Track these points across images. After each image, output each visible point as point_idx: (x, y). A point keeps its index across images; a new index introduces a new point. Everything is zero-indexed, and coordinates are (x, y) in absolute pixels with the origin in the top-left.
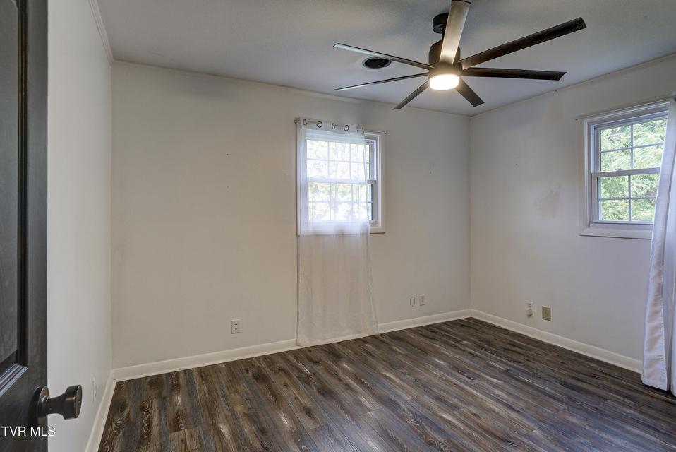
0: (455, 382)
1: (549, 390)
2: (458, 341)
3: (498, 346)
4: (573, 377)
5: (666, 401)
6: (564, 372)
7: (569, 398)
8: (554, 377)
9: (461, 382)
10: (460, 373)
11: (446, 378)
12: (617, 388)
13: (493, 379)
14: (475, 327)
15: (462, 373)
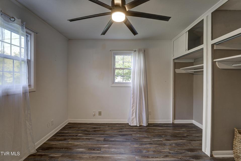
0: (97, 156)
1: (121, 140)
2: (77, 136)
3: (91, 131)
4: (119, 132)
5: (139, 128)
6: (116, 131)
7: (127, 139)
8: (117, 134)
9: (98, 154)
10: (93, 150)
11: (92, 156)
12: (129, 130)
13: (105, 146)
14: (75, 126)
15: (94, 150)
